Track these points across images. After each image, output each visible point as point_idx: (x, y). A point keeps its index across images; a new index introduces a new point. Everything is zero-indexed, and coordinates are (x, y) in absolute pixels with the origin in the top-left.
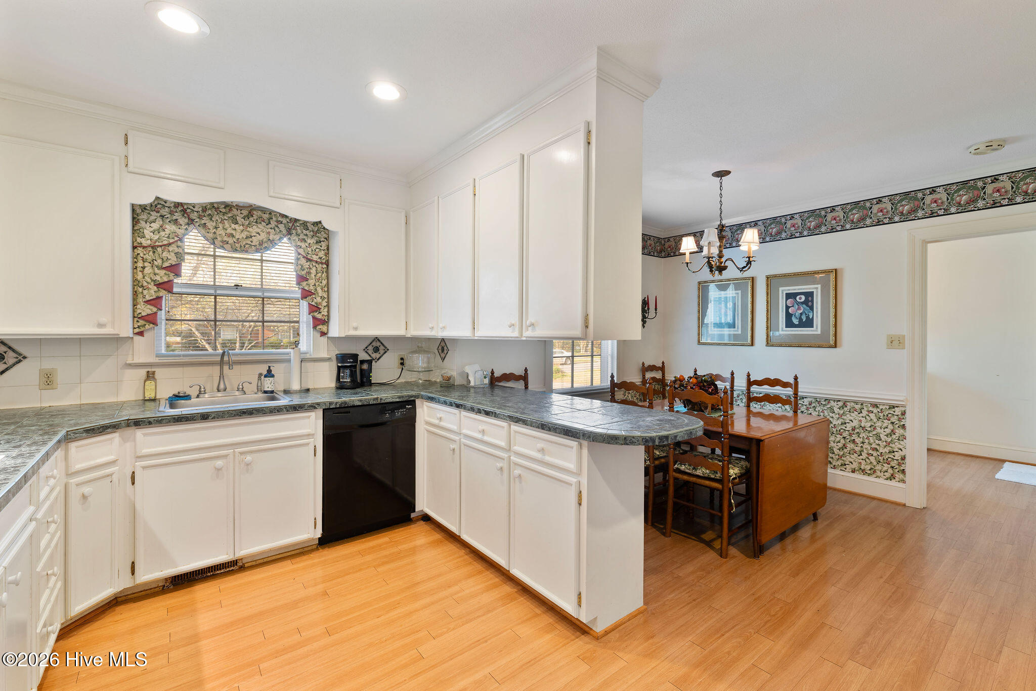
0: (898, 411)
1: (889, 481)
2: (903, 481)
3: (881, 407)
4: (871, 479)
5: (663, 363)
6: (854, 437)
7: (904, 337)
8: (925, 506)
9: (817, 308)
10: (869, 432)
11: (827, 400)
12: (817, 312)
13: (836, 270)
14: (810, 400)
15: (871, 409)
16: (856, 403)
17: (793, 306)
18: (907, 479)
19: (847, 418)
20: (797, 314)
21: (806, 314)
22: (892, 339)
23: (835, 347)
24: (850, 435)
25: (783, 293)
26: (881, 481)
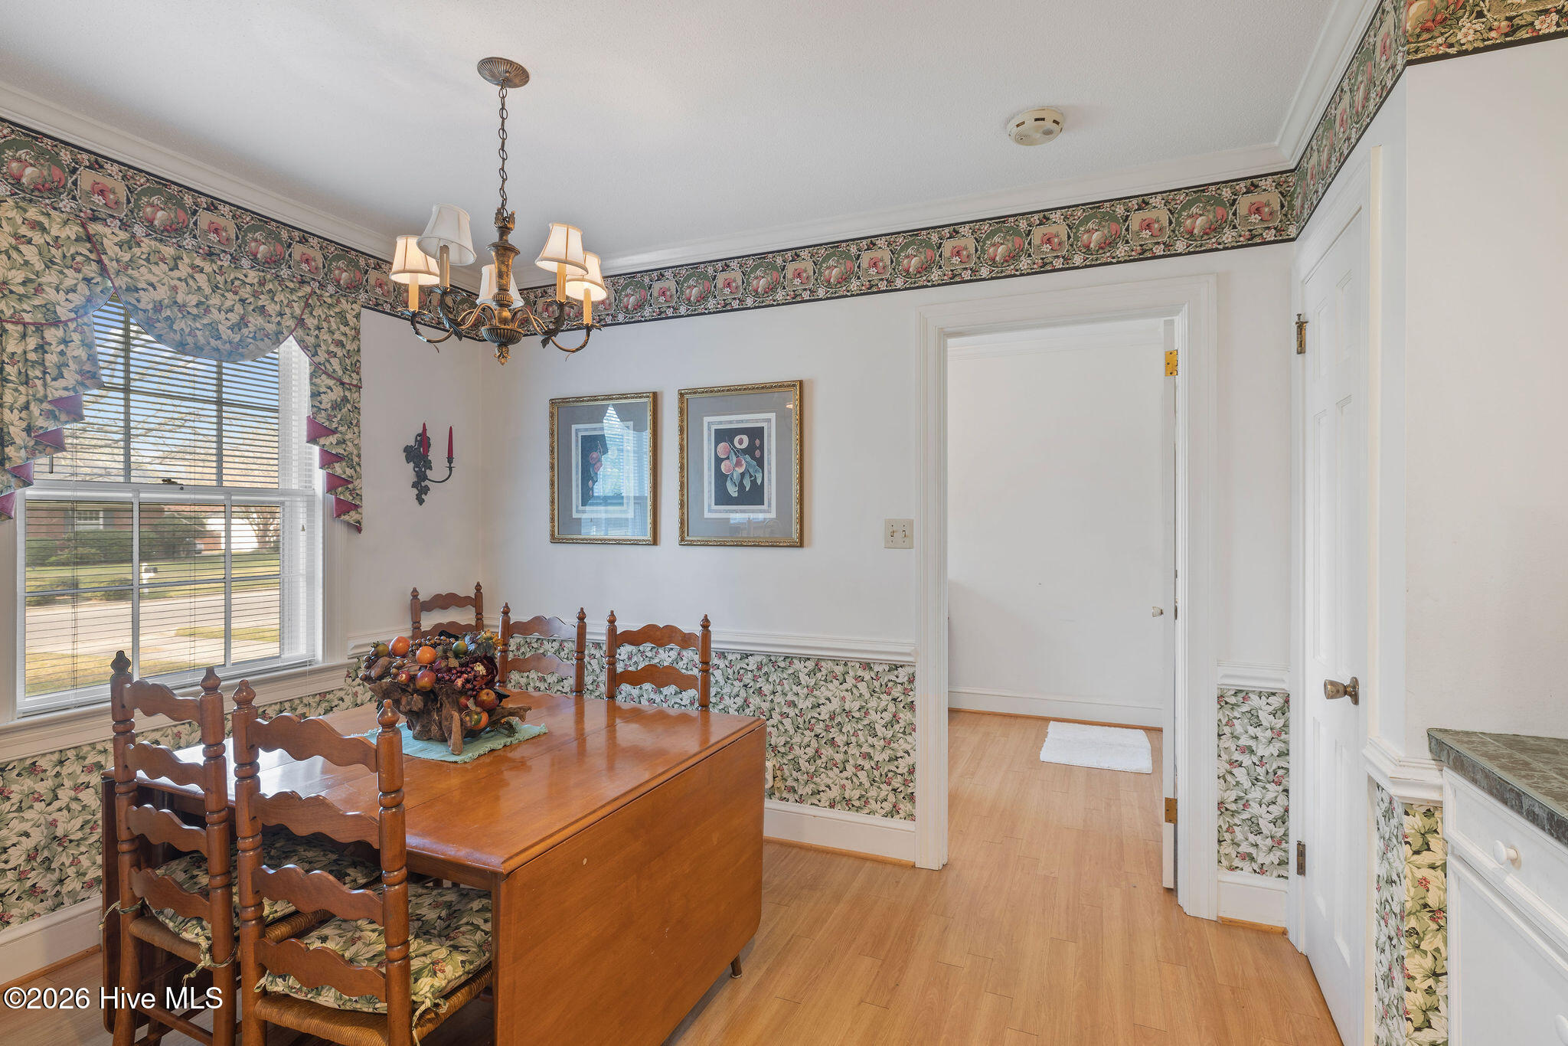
0: (903, 675)
1: (889, 819)
2: (911, 817)
3: (876, 668)
4: (860, 817)
5: (478, 587)
6: (834, 732)
7: (911, 523)
8: (945, 861)
9: (769, 464)
10: (859, 719)
11: (788, 657)
12: (770, 472)
13: (801, 382)
14: (759, 658)
15: (860, 673)
16: (836, 662)
17: (728, 458)
18: (917, 812)
19: (822, 693)
20: (735, 475)
21: (751, 476)
22: (895, 529)
23: (801, 545)
24: (827, 729)
25: (709, 429)
26: (877, 820)
